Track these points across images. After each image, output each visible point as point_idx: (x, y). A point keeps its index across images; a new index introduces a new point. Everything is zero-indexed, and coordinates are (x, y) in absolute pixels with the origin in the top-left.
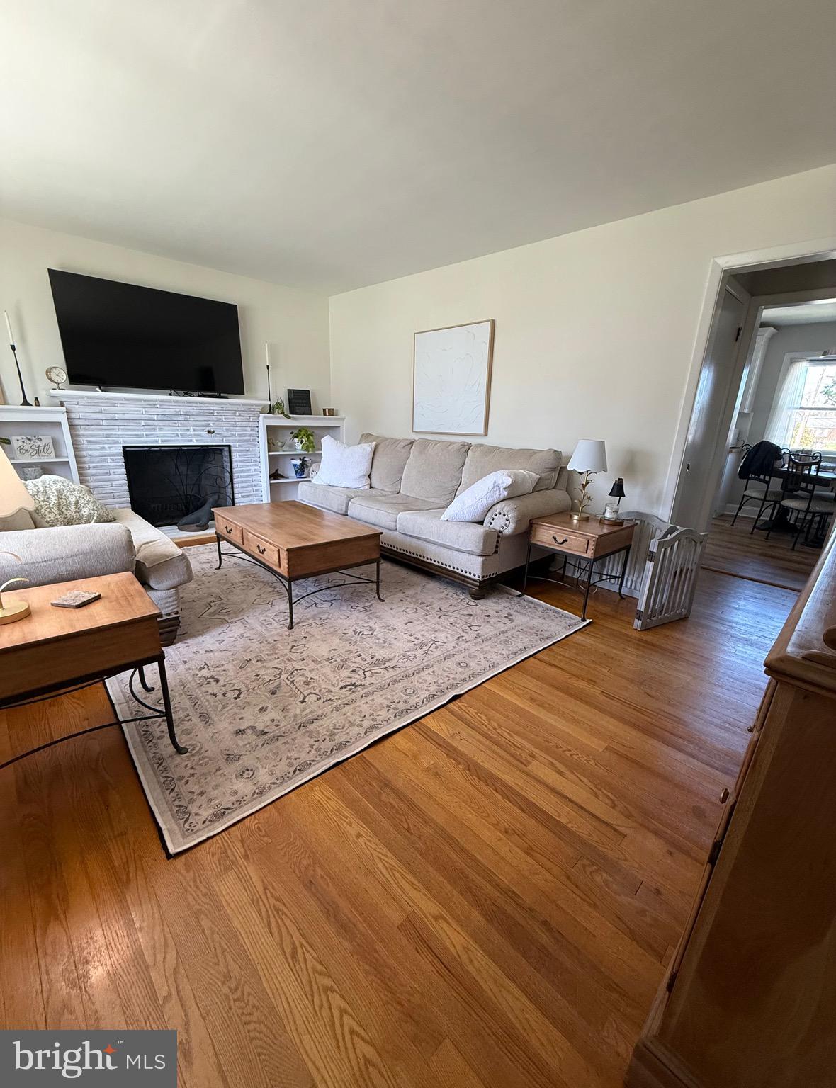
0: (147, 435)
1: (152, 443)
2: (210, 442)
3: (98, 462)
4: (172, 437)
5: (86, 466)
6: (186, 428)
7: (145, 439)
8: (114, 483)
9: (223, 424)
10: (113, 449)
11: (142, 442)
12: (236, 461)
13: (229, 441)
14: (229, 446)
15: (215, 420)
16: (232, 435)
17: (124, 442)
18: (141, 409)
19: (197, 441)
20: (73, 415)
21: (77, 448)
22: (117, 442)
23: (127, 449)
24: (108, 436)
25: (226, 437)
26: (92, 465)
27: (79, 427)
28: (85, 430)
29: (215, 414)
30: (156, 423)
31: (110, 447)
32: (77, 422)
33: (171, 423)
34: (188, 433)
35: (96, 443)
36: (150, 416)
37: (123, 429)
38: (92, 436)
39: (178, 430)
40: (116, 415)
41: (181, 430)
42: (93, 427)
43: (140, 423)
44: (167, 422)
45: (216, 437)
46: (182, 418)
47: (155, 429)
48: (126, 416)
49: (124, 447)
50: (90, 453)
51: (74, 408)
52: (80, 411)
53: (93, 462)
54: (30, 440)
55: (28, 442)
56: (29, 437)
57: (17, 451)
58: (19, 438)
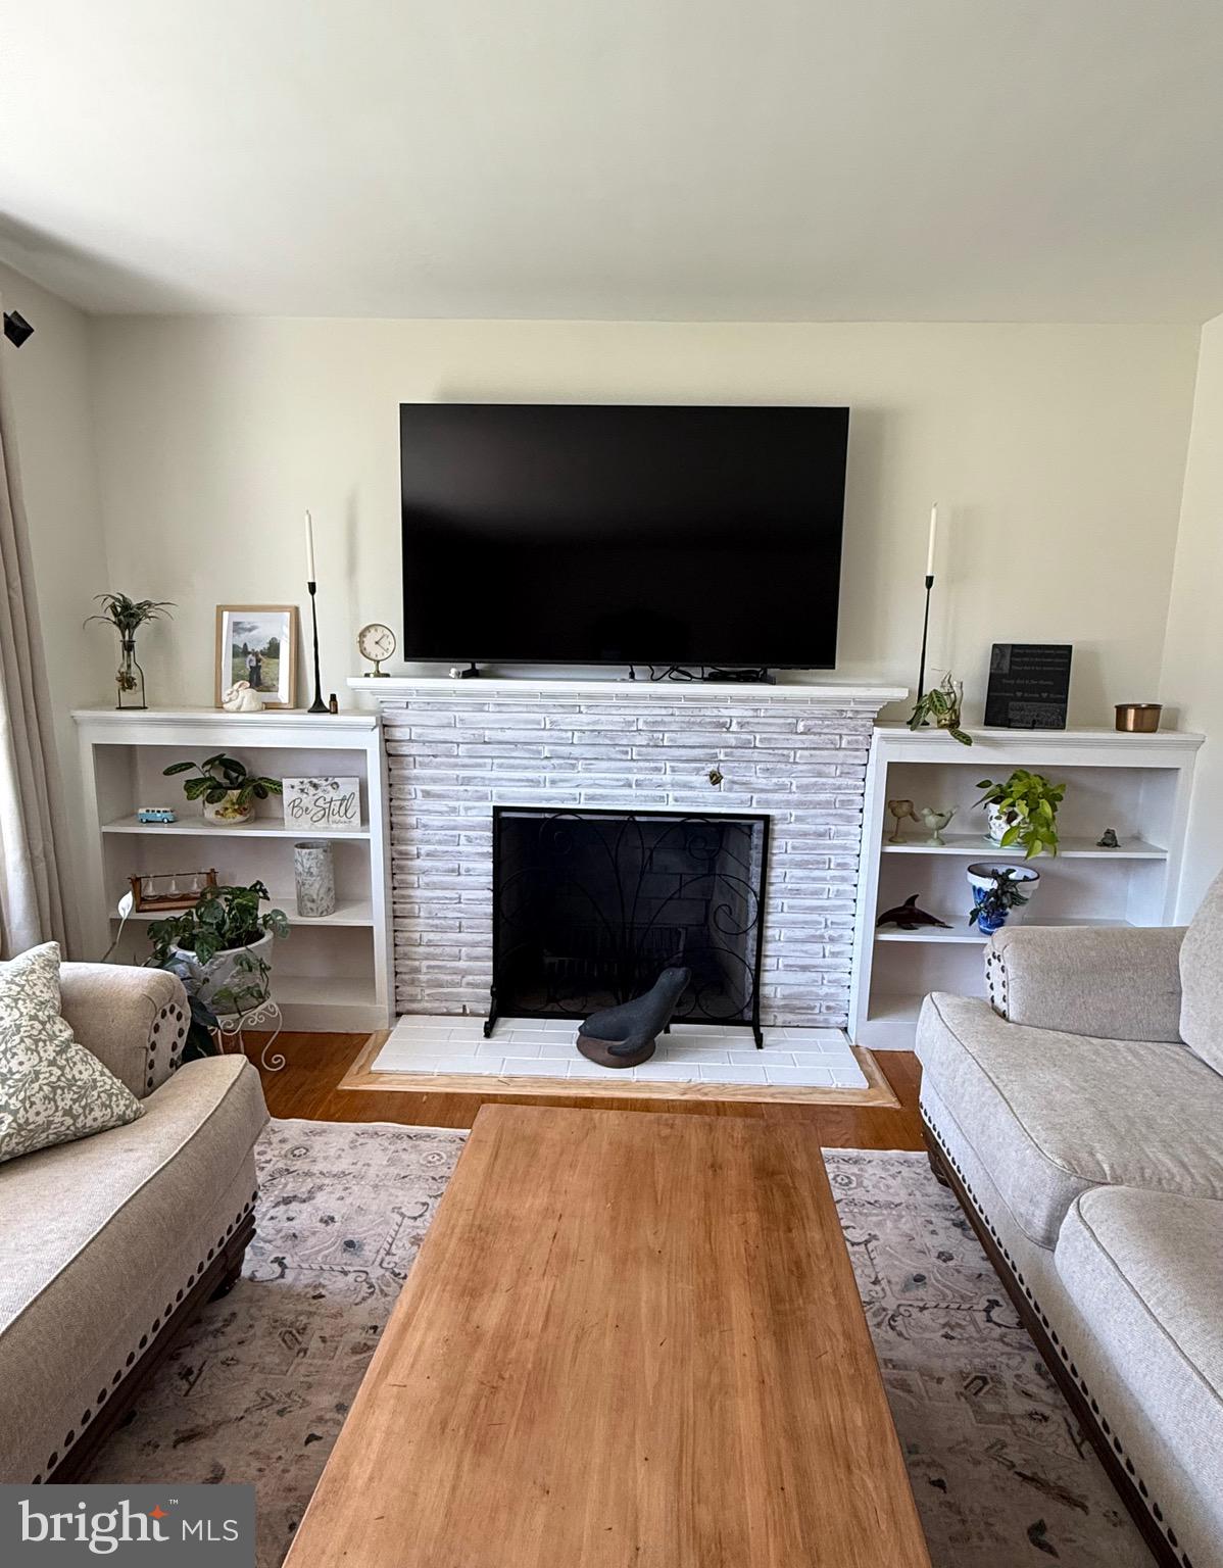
0: (553, 782)
1: (563, 801)
2: (715, 804)
3: (440, 842)
4: (613, 787)
5: (413, 849)
6: (652, 765)
7: (548, 791)
8: (465, 895)
9: (756, 755)
10: (474, 812)
11: (541, 799)
12: (782, 864)
13: (767, 803)
14: (766, 819)
15: (733, 743)
16: (781, 788)
17: (500, 797)
18: (540, 717)
19: (676, 800)
20: (398, 734)
21: (401, 808)
22: (483, 798)
23: (504, 814)
24: (467, 781)
25: (762, 791)
26: (425, 849)
27: (411, 759)
28: (423, 765)
29: (734, 728)
30: (576, 751)
31: (467, 809)
32: (405, 749)
33: (613, 752)
34: (656, 777)
35: (440, 796)
36: (564, 735)
37: (500, 766)
38: (434, 780)
39: (629, 770)
40: (487, 732)
41: (640, 770)
42: (438, 759)
43: (539, 752)
44: (603, 749)
45: (730, 790)
46: (641, 740)
47: (573, 766)
48: (508, 735)
49: (497, 810)
50: (425, 819)
51: (403, 717)
52: (410, 726)
53: (428, 842)
54: (315, 786)
55: (312, 791)
56: (315, 781)
57: (287, 811)
58: (296, 782)
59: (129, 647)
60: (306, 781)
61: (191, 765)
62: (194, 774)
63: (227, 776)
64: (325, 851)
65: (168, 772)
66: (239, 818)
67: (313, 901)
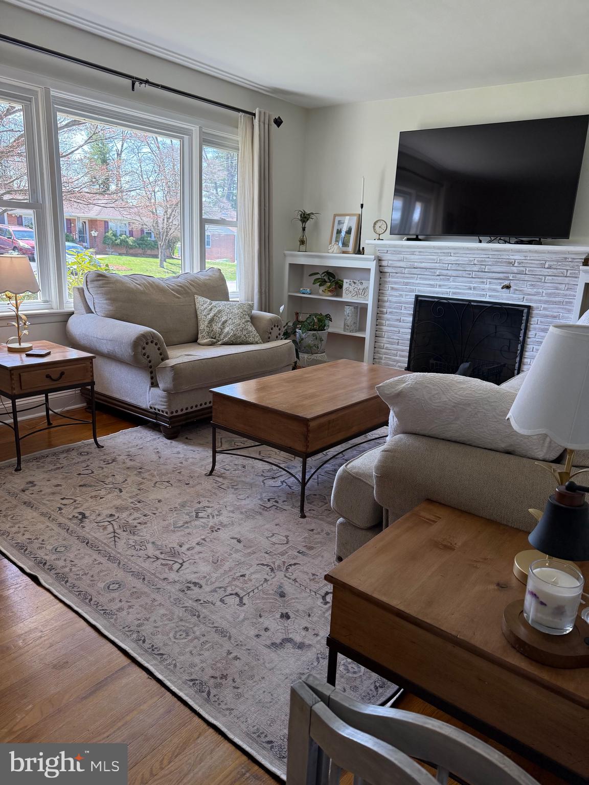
0: (440, 286)
1: (443, 294)
2: (506, 299)
3: (394, 308)
4: (464, 289)
5: (385, 310)
6: (481, 280)
7: (437, 289)
8: (402, 330)
9: (526, 278)
10: (408, 297)
11: (434, 293)
12: (535, 329)
13: (531, 300)
14: (529, 307)
15: (516, 271)
16: (537, 294)
17: (419, 291)
18: (435, 257)
19: (490, 296)
20: (384, 263)
21: (383, 293)
22: (412, 291)
23: (420, 298)
24: (407, 284)
25: (529, 295)
26: (389, 310)
27: (388, 274)
28: (393, 277)
29: (516, 264)
30: (450, 273)
31: (406, 295)
32: (386, 270)
33: (464, 274)
34: (482, 286)
35: (396, 290)
36: (445, 265)
37: (420, 278)
38: (396, 283)
39: (471, 282)
40: (416, 264)
41: (476, 282)
42: (398, 275)
43: (435, 273)
44: (461, 272)
45: (514, 293)
46: (476, 268)
47: (449, 279)
48: (423, 265)
49: (417, 296)
50: (390, 298)
51: (386, 257)
52: (389, 260)
53: (390, 308)
54: (355, 283)
55: (353, 285)
56: (355, 281)
57: (344, 291)
58: (348, 281)
59: (304, 229)
60: (352, 281)
61: (318, 273)
62: (318, 276)
63: (329, 279)
64: (355, 308)
65: (311, 275)
66: (330, 294)
67: (348, 326)
